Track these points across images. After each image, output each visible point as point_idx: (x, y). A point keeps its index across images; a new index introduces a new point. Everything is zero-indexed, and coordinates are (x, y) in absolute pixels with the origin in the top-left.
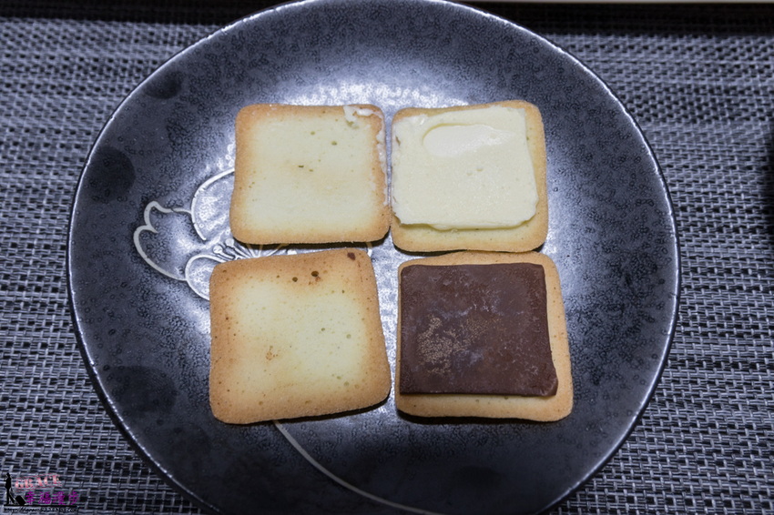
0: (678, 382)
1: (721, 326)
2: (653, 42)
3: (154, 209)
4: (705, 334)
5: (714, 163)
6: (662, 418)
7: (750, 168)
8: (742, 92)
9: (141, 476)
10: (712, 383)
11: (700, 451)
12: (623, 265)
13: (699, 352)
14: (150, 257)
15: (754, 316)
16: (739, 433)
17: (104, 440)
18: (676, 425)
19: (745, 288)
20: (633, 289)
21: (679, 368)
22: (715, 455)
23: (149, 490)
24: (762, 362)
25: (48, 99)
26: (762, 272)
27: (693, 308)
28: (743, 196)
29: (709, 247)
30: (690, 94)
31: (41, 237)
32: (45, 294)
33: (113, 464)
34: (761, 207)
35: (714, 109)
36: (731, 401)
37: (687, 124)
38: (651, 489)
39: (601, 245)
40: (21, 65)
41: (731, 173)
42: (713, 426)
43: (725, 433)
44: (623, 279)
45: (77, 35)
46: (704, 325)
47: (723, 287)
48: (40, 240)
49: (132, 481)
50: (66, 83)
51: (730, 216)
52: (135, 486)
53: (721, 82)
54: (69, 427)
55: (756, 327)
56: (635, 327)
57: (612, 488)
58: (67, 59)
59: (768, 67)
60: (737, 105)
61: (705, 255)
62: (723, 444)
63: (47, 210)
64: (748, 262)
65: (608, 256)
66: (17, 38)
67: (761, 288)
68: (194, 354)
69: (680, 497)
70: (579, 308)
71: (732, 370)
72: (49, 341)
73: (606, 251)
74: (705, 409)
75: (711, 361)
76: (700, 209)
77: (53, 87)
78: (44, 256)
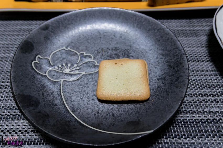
0: (194, 101)
1: (204, 85)
2: (173, 21)
3: (39, 57)
4: (199, 87)
5: (194, 46)
6: (190, 110)
7: (203, 47)
8: (198, 30)
9: (27, 134)
10: (204, 100)
11: (204, 119)
12: (172, 65)
13: (198, 92)
14: (36, 69)
15: (213, 82)
16: (215, 114)
17: (16, 123)
18: (195, 112)
19: (208, 75)
20: (175, 70)
21: (193, 97)
22: (209, 120)
23: (29, 138)
24: (218, 94)
25: (13, 37)
26: (212, 71)
27: (194, 81)
28: (203, 53)
29: (196, 65)
30: (184, 31)
31: (6, 69)
32: (5, 83)
33: (18, 131)
34: (209, 56)
35: (191, 34)
36: (211, 105)
37: (185, 38)
38: (190, 131)
39: (165, 61)
40: (7, 30)
41: (199, 48)
42: (206, 112)
43: (211, 114)
44: (172, 68)
45: (23, 23)
46: (198, 85)
47: (202, 75)
48: (5, 70)
49: (24, 136)
50: (19, 34)
51: (200, 58)
52: (25, 137)
53: (192, 29)
54: (6, 120)
55: (214, 85)
56: (177, 79)
57: (178, 131)
58: (20, 28)
59: (203, 25)
60: (197, 33)
61: (195, 67)
62: (210, 117)
63: (9, 62)
64: (208, 68)
65: (167, 64)
66: (7, 24)
67: (213, 75)
68: (47, 94)
69: (200, 133)
70: (161, 78)
71: (209, 97)
72: (4, 96)
73: (167, 62)
74: (203, 108)
75: (202, 95)
76: (192, 57)
77: (15, 35)
78: (6, 74)
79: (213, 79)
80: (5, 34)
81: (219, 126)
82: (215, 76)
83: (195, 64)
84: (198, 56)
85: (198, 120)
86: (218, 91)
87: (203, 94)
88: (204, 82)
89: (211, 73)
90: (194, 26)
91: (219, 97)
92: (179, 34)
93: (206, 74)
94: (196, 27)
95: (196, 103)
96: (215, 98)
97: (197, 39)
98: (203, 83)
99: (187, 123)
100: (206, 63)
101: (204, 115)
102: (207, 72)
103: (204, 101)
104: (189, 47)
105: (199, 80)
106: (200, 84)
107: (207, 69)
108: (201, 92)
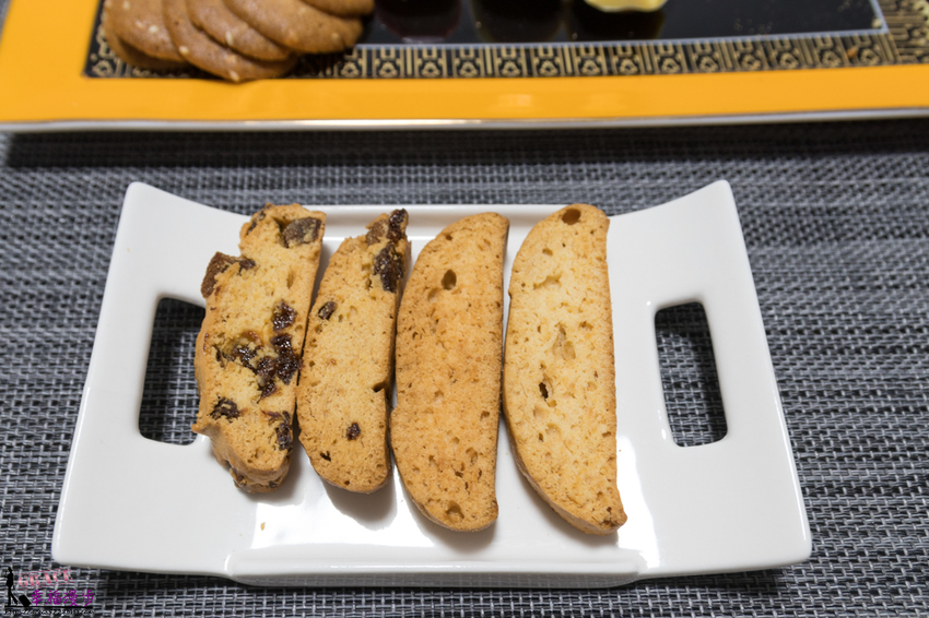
79: (890, 426)
80: (78, 234)
81: (901, 604)
82: (898, 411)
83: (829, 364)
84: (842, 328)
85: (831, 582)
86: (906, 472)
87: (853, 484)
88: (858, 438)
89: (886, 402)
90: (830, 191)
91: (908, 494)
92: (771, 230)
93: (867, 405)
94: (839, 195)
95: (827, 522)
96: (894, 501)
97: (838, 253)
98: (855, 441)
99: (797, 593)
100: (871, 358)
101: (851, 566)
102: (872, 398)
103: (857, 510)
104: (806, 292)
105: (842, 431)
106: (843, 448)
107: (871, 385)
108: (846, 478)
